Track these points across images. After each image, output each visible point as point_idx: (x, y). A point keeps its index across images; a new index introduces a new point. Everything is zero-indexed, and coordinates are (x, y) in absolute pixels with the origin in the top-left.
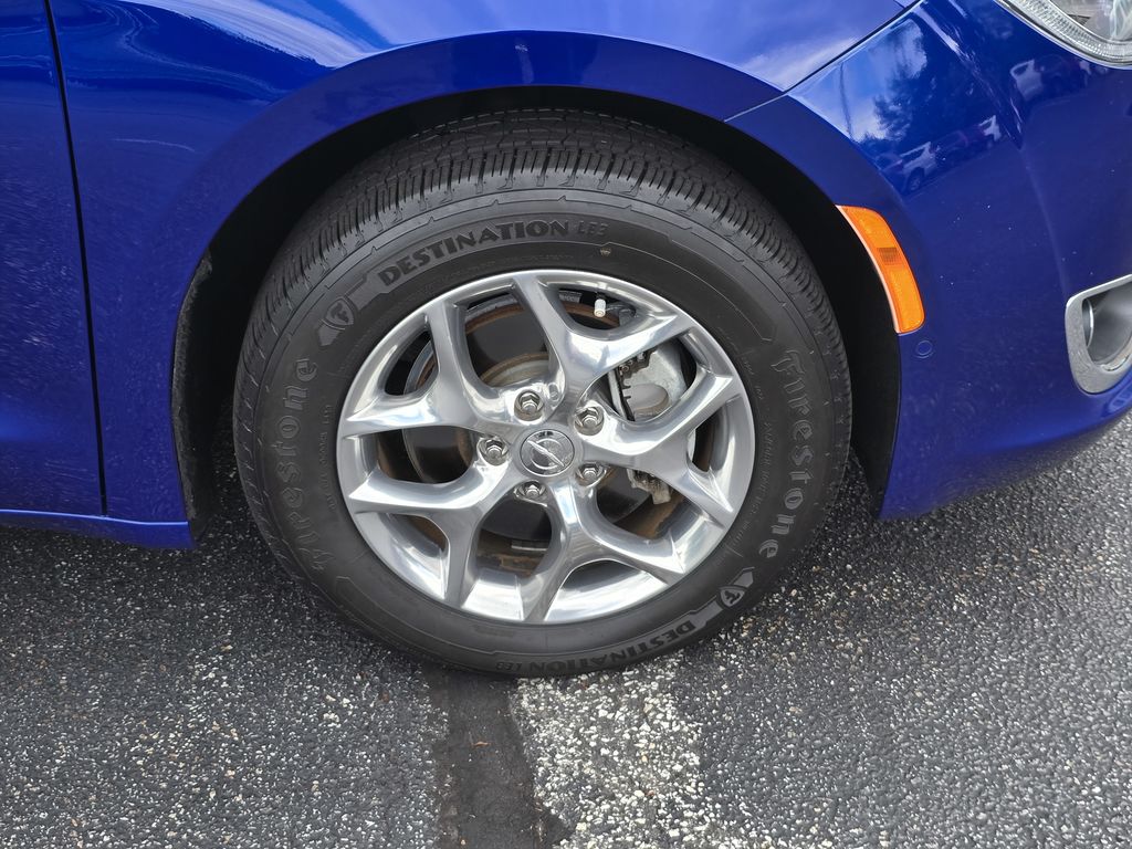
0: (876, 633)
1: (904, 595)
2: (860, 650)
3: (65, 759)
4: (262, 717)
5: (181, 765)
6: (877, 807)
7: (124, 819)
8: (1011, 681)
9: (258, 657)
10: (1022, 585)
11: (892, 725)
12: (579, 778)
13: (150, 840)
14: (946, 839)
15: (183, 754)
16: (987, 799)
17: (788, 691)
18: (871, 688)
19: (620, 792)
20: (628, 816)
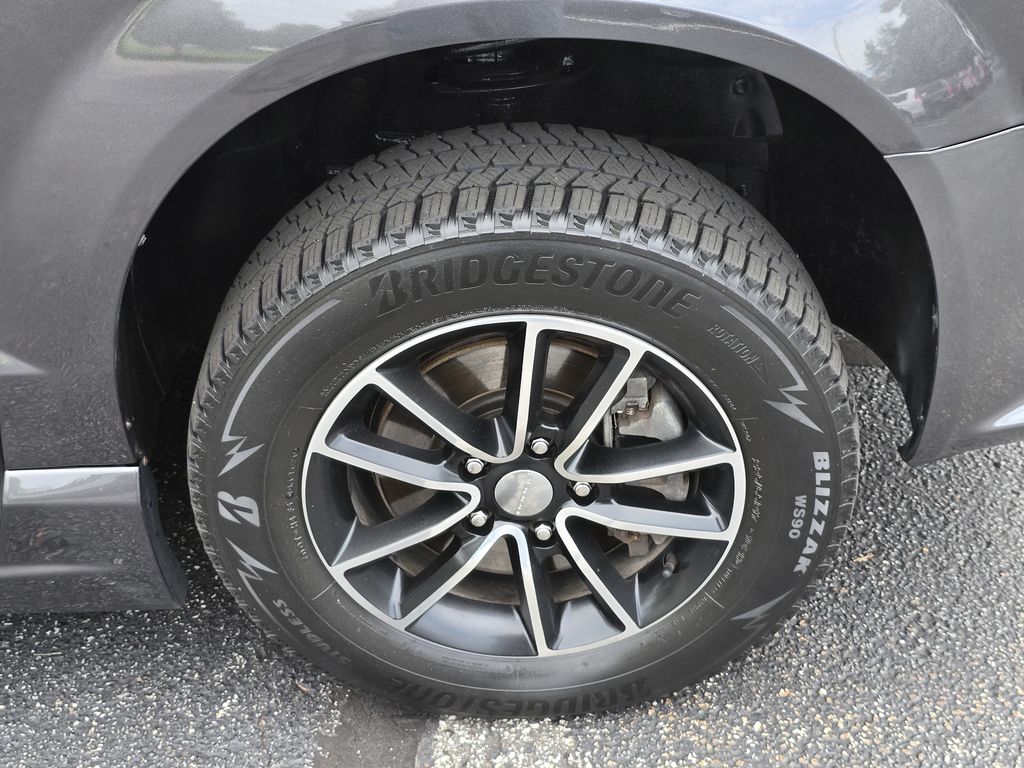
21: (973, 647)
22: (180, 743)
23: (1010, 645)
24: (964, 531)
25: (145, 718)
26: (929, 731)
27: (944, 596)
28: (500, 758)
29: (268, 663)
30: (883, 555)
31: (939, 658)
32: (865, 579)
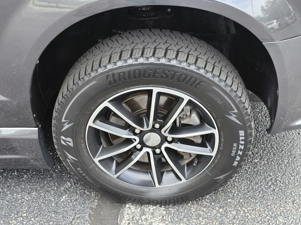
21: (288, 189)
22: (50, 208)
23: (299, 189)
24: (287, 153)
25: (40, 200)
26: (272, 214)
27: (280, 173)
28: (143, 216)
29: (77, 185)
30: (262, 160)
31: (277, 192)
32: (256, 167)
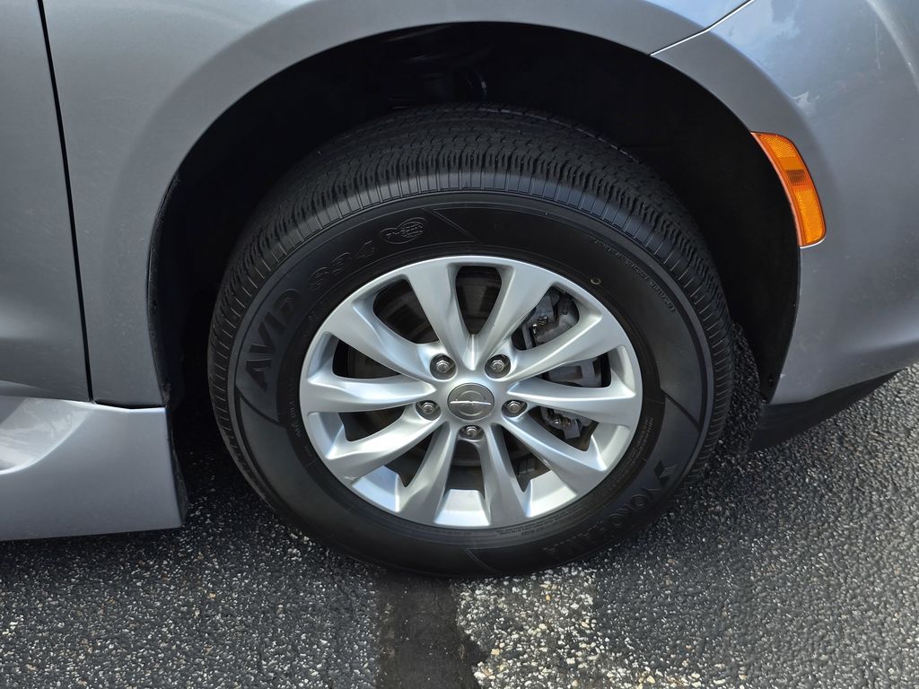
0: (742, 499)
1: (765, 468)
2: (727, 513)
3: (79, 578)
4: (238, 549)
5: (172, 587)
6: (738, 647)
7: (126, 630)
8: (852, 544)
9: (236, 499)
10: (863, 463)
11: (752, 578)
12: (494, 611)
13: (147, 649)
14: (794, 675)
15: (173, 578)
16: (829, 643)
17: (668, 545)
18: (735, 545)
19: (527, 624)
20: (533, 645)
